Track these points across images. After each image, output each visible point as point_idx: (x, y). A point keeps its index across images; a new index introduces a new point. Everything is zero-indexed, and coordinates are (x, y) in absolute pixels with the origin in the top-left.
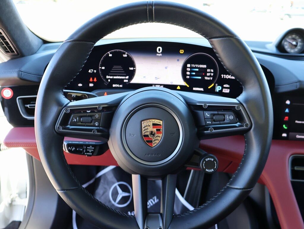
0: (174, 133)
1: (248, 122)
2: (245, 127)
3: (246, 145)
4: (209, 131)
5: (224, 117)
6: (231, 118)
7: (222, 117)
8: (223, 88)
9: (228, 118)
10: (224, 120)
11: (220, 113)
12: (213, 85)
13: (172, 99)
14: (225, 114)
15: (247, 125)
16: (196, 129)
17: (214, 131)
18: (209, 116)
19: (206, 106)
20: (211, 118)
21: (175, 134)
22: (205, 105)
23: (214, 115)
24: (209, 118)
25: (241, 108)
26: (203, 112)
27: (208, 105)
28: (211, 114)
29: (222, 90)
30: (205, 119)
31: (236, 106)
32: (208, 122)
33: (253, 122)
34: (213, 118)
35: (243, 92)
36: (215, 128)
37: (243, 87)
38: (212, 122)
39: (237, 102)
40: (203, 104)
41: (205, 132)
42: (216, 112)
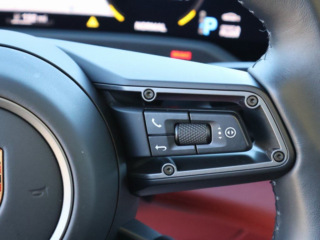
0: (44, 188)
1: (282, 147)
2: (273, 163)
3: (277, 198)
4: (162, 175)
5: (207, 132)
6: (231, 135)
7: (203, 132)
8: (221, 22)
9: (220, 133)
10: (209, 140)
11: (195, 117)
12: (191, 15)
13: (37, 76)
14: (212, 122)
15: (279, 156)
16: (123, 168)
17: (178, 174)
18: (160, 126)
19: (151, 95)
20: (167, 135)
21: (47, 189)
22: (149, 93)
23: (177, 123)
24: (163, 135)
25: (261, 102)
26: (140, 113)
27: (156, 90)
28: (167, 122)
29: (218, 29)
30: (148, 135)
31: (246, 95)
32: (157, 147)
33: (298, 147)
34: (174, 134)
35: (269, 49)
36: (182, 165)
37: (269, 33)
38: (170, 146)
39: (251, 82)
40: (142, 90)
41: (152, 176)
42: (183, 116)
